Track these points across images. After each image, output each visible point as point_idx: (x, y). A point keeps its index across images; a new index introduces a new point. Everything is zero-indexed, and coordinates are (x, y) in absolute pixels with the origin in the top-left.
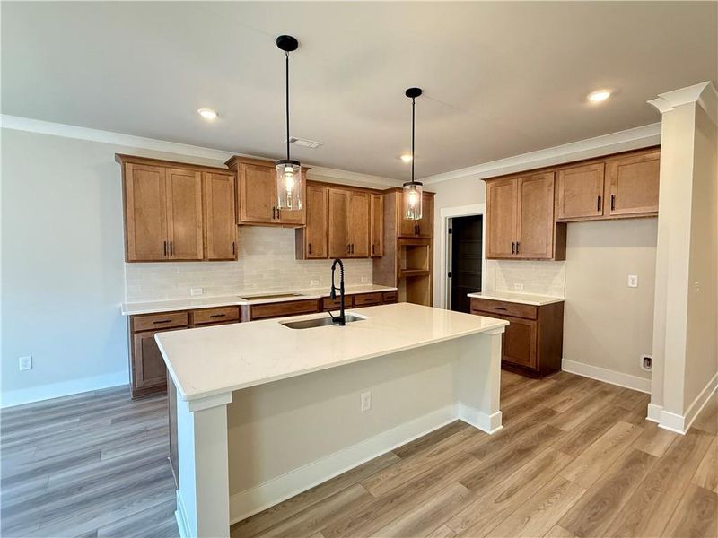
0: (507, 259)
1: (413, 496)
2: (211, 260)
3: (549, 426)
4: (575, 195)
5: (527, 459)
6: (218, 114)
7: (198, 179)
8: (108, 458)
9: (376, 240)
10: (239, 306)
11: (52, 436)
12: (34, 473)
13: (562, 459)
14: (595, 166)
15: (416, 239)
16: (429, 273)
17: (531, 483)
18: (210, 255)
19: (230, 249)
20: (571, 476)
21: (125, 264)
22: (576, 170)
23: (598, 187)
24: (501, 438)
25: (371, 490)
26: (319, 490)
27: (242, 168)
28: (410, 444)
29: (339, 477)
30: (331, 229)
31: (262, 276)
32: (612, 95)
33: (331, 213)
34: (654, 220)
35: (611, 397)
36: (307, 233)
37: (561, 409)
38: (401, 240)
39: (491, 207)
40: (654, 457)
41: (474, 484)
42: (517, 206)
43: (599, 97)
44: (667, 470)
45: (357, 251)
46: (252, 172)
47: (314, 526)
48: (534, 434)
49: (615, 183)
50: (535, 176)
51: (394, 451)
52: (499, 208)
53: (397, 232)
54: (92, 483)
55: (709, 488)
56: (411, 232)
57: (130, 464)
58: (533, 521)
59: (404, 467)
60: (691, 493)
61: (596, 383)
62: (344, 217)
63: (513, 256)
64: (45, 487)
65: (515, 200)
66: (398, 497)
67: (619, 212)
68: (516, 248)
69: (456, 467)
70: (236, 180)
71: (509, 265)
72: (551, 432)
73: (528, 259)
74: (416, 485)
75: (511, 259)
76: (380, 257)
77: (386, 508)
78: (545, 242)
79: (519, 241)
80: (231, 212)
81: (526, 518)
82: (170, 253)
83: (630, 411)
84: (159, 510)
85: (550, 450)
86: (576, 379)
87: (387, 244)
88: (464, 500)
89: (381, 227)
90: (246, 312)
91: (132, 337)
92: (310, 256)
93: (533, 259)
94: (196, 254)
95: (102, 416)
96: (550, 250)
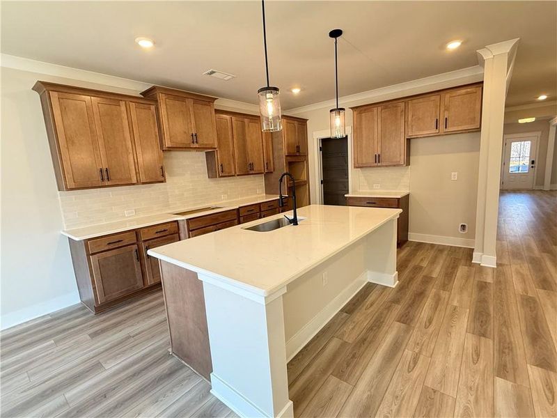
0: (370, 167)
1: (375, 336)
2: (143, 183)
3: (424, 276)
4: (419, 119)
5: (425, 299)
6: (154, 43)
7: (123, 108)
8: (112, 366)
9: (268, 159)
10: (177, 221)
11: (36, 360)
12: (44, 396)
13: (444, 295)
14: (433, 98)
15: (297, 157)
16: (306, 182)
17: (437, 312)
18: (143, 179)
19: (159, 173)
20: (455, 303)
21: (59, 192)
22: (421, 100)
23: (436, 112)
24: (402, 288)
25: (345, 339)
26: (309, 348)
27: (161, 97)
28: (348, 304)
29: (317, 336)
30: (236, 151)
31: (183, 194)
32: (462, 43)
33: (235, 137)
34: (478, 133)
35: (446, 252)
36: (218, 156)
37: (424, 264)
38: (288, 158)
39: (357, 129)
40: (489, 283)
41: (406, 319)
42: (377, 128)
43: (454, 46)
44: (500, 289)
45: (256, 168)
46: (170, 102)
47: (324, 371)
48: (418, 283)
49: (447, 109)
50: (390, 105)
51: (342, 311)
52: (364, 129)
53: (285, 152)
54: (113, 389)
55: (525, 294)
56: (294, 151)
57: (137, 366)
58: (453, 335)
59: (356, 320)
60: (519, 299)
61: (432, 246)
62: (244, 140)
63: (376, 164)
64: (67, 403)
65: (376, 123)
66: (365, 340)
67: (450, 129)
68: (378, 159)
69: (387, 313)
70: (157, 109)
71: (369, 172)
72: (427, 280)
73: (386, 166)
74: (371, 329)
75: (374, 167)
76: (272, 172)
77: (362, 349)
78: (399, 153)
79: (379, 153)
80: (156, 139)
81: (449, 333)
82: (106, 178)
83: (461, 260)
84: (193, 393)
85: (434, 290)
86: (420, 246)
87: (276, 161)
88: (407, 331)
89: (271, 148)
90: (184, 225)
91: (89, 260)
92: (223, 175)
93: (390, 166)
94: (131, 179)
95: (77, 333)
96: (402, 159)
